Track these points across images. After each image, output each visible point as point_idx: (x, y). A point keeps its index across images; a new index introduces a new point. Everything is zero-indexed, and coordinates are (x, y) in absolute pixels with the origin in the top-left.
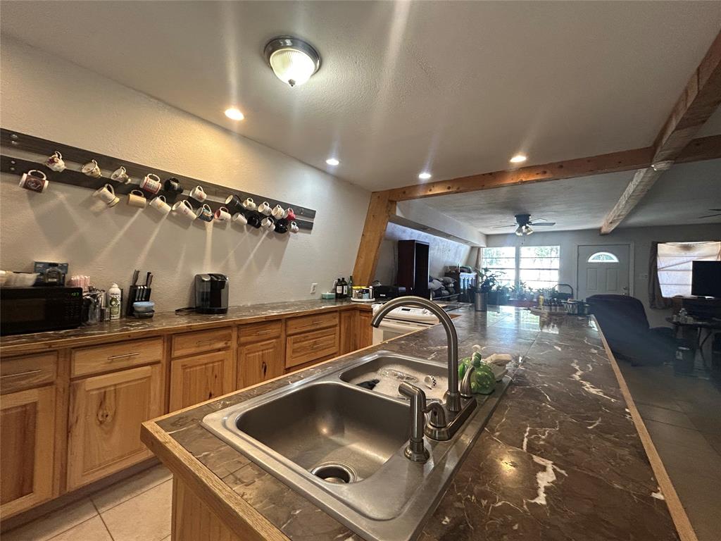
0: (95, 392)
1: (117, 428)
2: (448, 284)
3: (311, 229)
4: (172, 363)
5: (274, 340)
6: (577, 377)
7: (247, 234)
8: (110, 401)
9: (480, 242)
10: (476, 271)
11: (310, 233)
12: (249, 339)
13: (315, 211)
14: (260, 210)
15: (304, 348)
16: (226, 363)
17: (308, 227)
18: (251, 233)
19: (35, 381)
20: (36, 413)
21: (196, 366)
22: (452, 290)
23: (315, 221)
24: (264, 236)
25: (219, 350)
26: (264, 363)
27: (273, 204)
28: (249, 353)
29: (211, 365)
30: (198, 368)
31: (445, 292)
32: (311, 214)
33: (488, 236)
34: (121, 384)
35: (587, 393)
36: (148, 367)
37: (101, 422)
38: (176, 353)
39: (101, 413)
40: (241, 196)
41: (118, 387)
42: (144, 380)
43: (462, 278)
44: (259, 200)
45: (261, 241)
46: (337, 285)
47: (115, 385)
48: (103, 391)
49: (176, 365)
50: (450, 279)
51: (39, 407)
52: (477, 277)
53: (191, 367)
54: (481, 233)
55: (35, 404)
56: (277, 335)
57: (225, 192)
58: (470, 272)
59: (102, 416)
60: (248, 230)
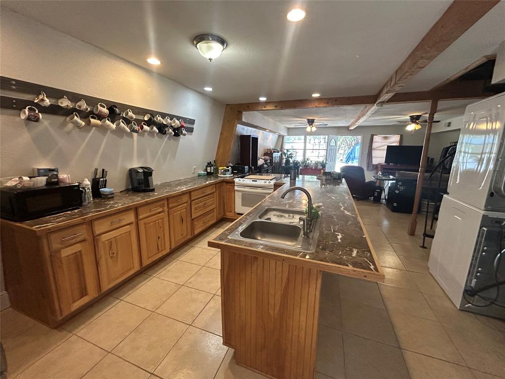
0: (106, 242)
1: (119, 259)
2: (267, 160)
3: (193, 132)
4: (139, 222)
5: (185, 204)
6: (342, 209)
7: (156, 139)
8: (114, 246)
9: (284, 133)
10: (281, 151)
11: (192, 135)
12: (174, 205)
13: (195, 120)
14: (165, 123)
15: (200, 207)
16: (164, 219)
17: (190, 130)
18: (159, 138)
19: (78, 240)
20: (81, 255)
21: (150, 223)
22: (269, 164)
23: (195, 126)
24: (166, 139)
25: (160, 213)
26: (182, 217)
27: (172, 117)
28: (174, 213)
29: (157, 221)
30: (152, 224)
31: (265, 166)
32: (192, 122)
33: (288, 129)
34: (117, 236)
35: (346, 214)
36: (129, 226)
37: (112, 257)
38: (141, 217)
39: (111, 253)
40: (153, 114)
41: (116, 238)
42: (127, 233)
43: (274, 156)
44: (164, 115)
45: (164, 142)
46: (207, 167)
47: (115, 237)
48: (110, 241)
49: (141, 223)
50: (267, 157)
51: (83, 252)
52: (281, 154)
53: (148, 224)
54: (285, 127)
55: (80, 252)
56: (186, 201)
57: (144, 112)
58: (278, 152)
59: (112, 254)
60: (157, 136)
